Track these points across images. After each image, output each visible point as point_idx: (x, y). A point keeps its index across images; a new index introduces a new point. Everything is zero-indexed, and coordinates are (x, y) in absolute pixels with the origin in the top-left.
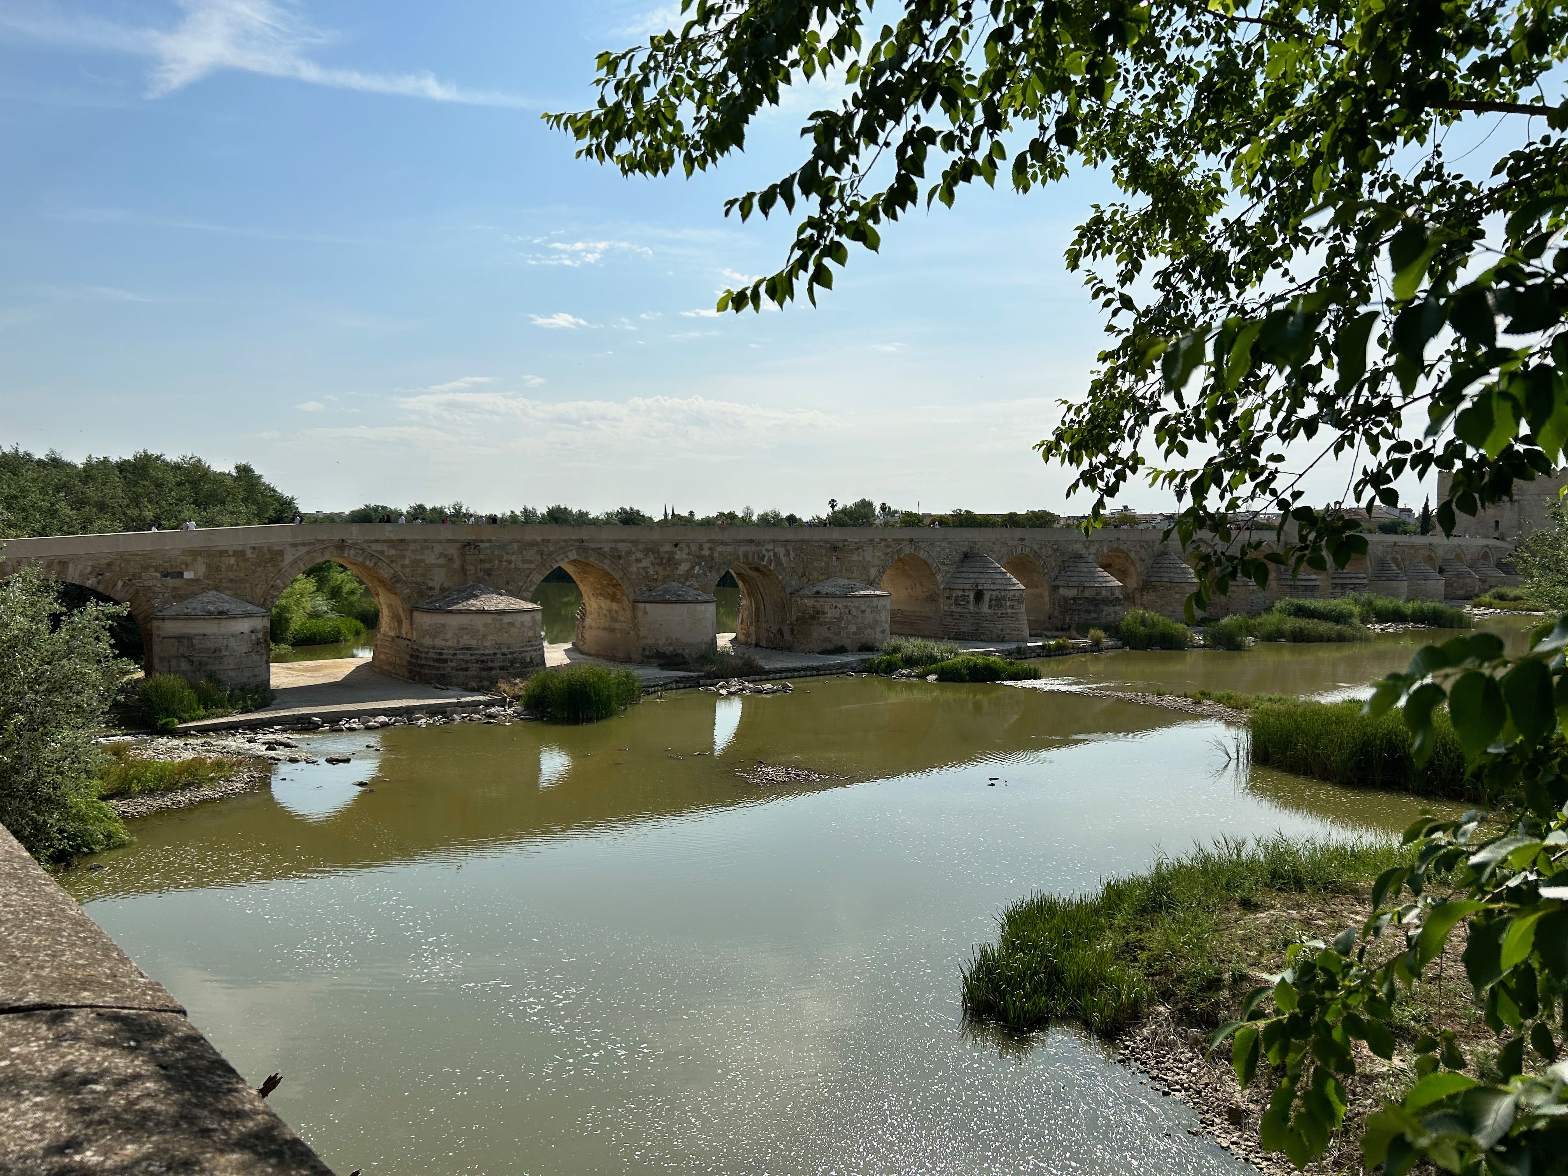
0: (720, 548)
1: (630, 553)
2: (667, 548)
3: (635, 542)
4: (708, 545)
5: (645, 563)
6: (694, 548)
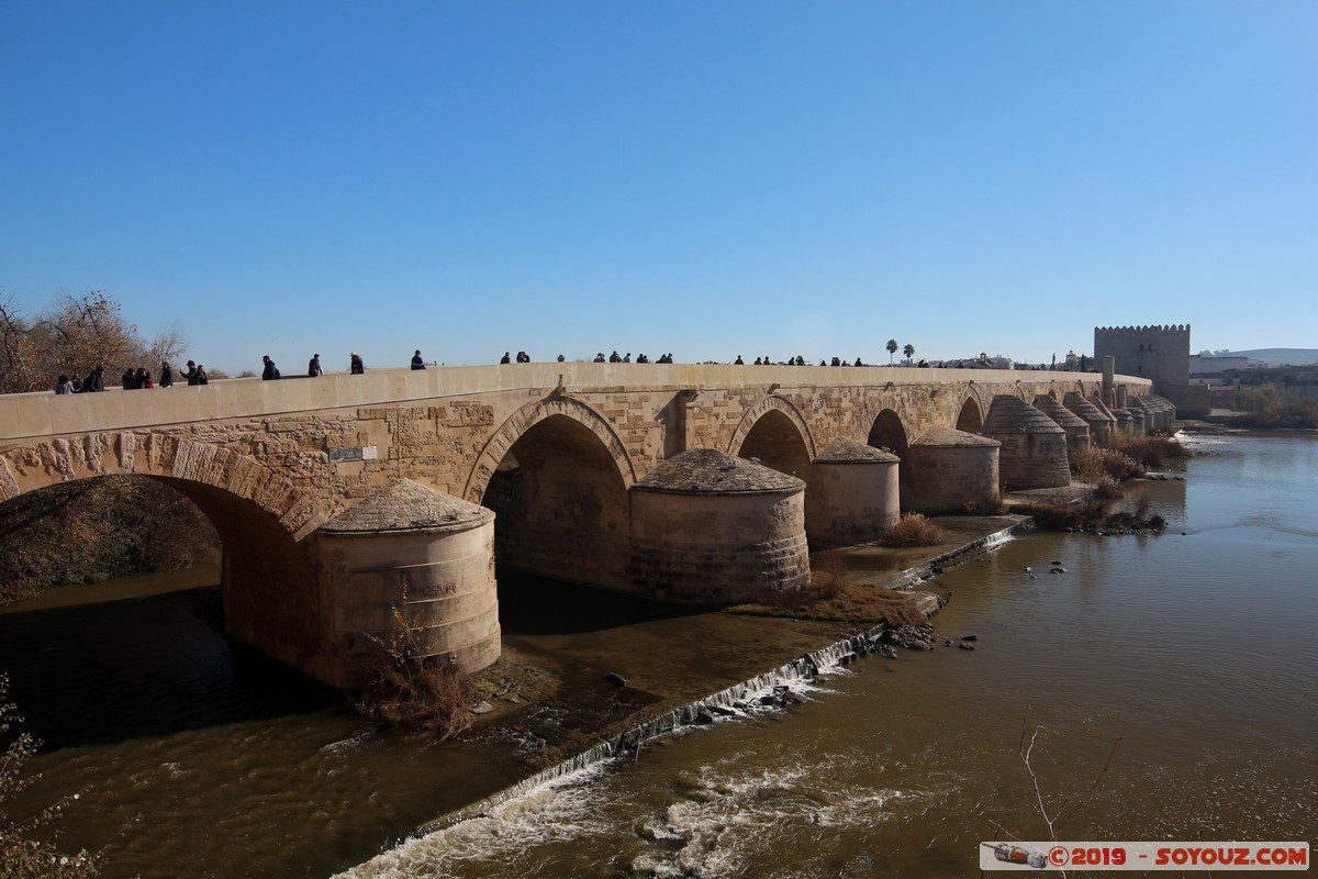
0: (871, 393)
1: (811, 401)
2: (835, 395)
3: (814, 389)
4: (862, 390)
5: (820, 414)
6: (854, 390)
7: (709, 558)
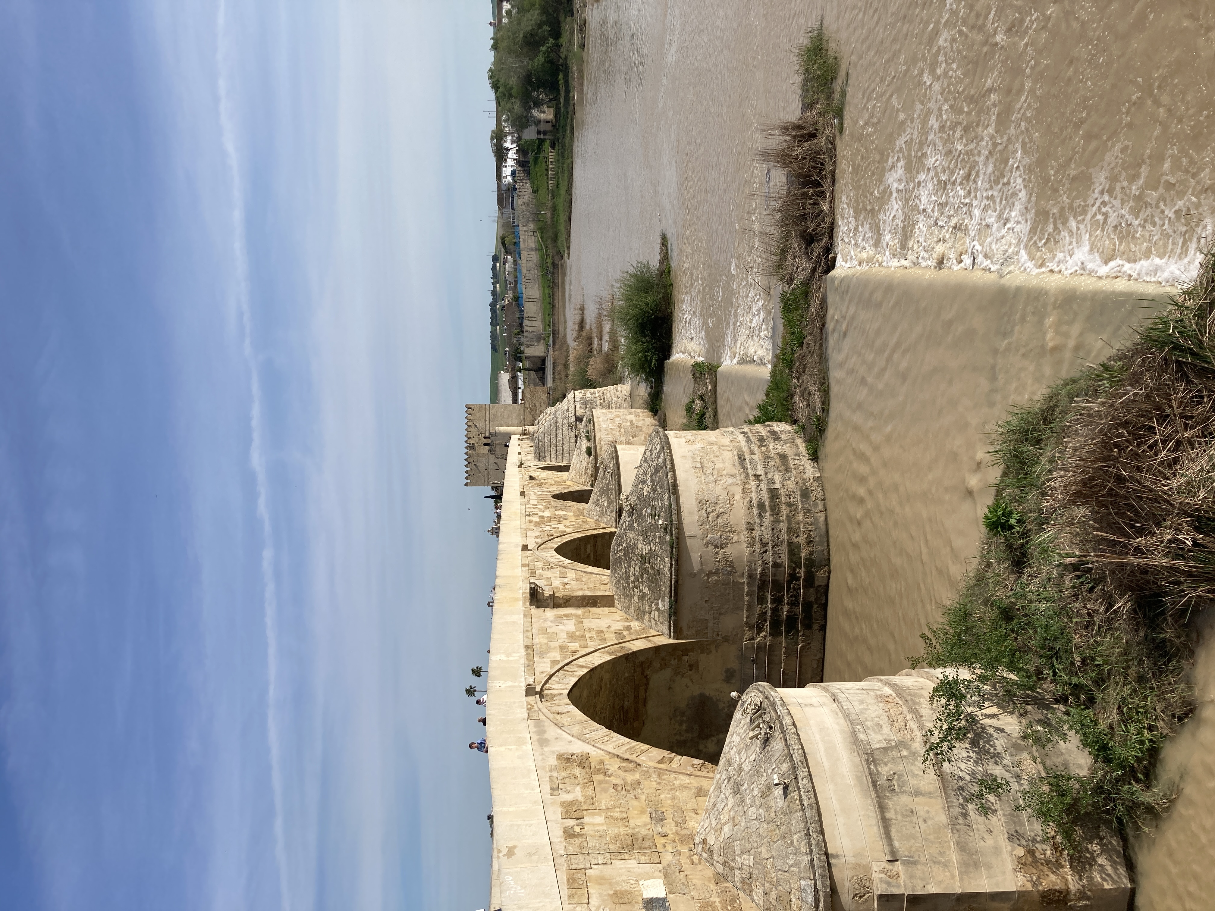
7: (761, 506)
